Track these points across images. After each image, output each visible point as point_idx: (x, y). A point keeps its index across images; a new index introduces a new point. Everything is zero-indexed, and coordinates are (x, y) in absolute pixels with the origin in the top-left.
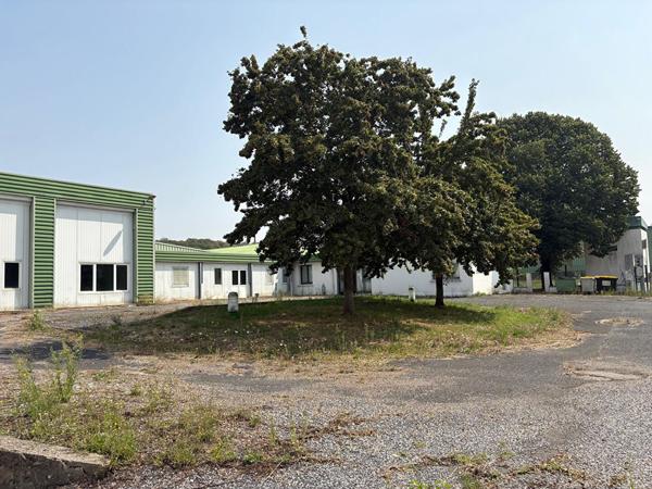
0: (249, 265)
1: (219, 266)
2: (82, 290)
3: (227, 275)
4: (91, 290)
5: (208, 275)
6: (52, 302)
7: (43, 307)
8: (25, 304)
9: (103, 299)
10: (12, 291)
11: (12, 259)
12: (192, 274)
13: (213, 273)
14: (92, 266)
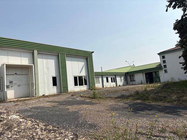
0: (115, 75)
1: (107, 76)
2: (75, 86)
3: (110, 79)
4: (78, 85)
5: (105, 79)
6: (68, 90)
7: (65, 92)
8: (60, 92)
9: (81, 89)
10: (55, 87)
11: (54, 75)
12: (100, 79)
13: (106, 78)
14: (77, 77)
